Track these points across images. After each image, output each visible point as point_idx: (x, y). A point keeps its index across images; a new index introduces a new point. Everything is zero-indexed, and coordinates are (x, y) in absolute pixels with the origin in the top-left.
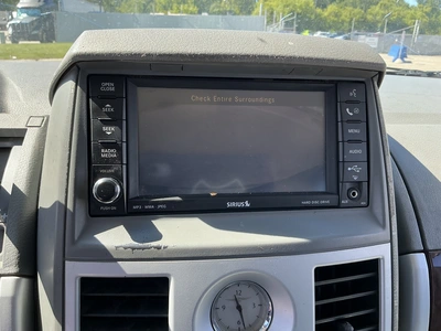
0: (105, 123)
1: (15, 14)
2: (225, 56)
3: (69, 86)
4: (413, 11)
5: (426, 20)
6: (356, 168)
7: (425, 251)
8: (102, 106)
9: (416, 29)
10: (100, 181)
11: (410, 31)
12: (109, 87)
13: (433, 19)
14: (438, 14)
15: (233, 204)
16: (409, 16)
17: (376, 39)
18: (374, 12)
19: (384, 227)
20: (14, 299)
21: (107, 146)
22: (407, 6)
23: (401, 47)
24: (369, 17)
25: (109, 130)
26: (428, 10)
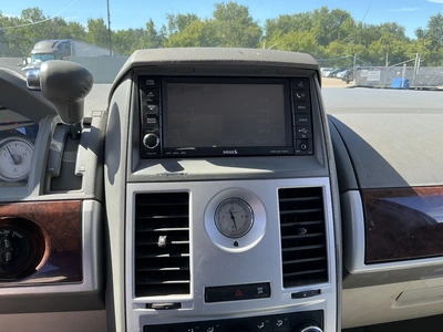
0: (149, 103)
1: (29, 60)
2: (219, 61)
3: (128, 82)
4: (413, 45)
5: (427, 52)
6: (303, 130)
7: (359, 189)
8: (147, 93)
9: (418, 61)
10: (147, 136)
11: (411, 64)
12: (151, 82)
13: (434, 51)
14: (440, 46)
15: (227, 152)
16: (410, 50)
17: (379, 73)
18: (375, 47)
19: (324, 166)
20: (92, 212)
21: (150, 116)
22: (408, 41)
23: (403, 80)
24: (371, 52)
25: (151, 107)
26: (429, 43)
